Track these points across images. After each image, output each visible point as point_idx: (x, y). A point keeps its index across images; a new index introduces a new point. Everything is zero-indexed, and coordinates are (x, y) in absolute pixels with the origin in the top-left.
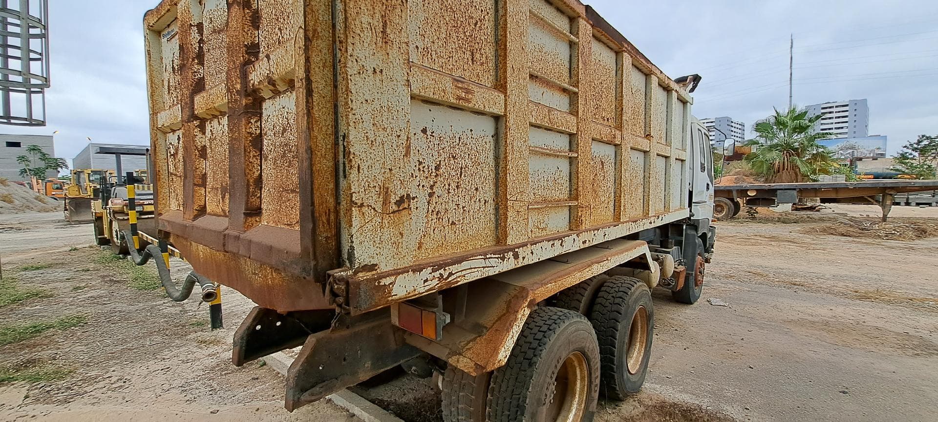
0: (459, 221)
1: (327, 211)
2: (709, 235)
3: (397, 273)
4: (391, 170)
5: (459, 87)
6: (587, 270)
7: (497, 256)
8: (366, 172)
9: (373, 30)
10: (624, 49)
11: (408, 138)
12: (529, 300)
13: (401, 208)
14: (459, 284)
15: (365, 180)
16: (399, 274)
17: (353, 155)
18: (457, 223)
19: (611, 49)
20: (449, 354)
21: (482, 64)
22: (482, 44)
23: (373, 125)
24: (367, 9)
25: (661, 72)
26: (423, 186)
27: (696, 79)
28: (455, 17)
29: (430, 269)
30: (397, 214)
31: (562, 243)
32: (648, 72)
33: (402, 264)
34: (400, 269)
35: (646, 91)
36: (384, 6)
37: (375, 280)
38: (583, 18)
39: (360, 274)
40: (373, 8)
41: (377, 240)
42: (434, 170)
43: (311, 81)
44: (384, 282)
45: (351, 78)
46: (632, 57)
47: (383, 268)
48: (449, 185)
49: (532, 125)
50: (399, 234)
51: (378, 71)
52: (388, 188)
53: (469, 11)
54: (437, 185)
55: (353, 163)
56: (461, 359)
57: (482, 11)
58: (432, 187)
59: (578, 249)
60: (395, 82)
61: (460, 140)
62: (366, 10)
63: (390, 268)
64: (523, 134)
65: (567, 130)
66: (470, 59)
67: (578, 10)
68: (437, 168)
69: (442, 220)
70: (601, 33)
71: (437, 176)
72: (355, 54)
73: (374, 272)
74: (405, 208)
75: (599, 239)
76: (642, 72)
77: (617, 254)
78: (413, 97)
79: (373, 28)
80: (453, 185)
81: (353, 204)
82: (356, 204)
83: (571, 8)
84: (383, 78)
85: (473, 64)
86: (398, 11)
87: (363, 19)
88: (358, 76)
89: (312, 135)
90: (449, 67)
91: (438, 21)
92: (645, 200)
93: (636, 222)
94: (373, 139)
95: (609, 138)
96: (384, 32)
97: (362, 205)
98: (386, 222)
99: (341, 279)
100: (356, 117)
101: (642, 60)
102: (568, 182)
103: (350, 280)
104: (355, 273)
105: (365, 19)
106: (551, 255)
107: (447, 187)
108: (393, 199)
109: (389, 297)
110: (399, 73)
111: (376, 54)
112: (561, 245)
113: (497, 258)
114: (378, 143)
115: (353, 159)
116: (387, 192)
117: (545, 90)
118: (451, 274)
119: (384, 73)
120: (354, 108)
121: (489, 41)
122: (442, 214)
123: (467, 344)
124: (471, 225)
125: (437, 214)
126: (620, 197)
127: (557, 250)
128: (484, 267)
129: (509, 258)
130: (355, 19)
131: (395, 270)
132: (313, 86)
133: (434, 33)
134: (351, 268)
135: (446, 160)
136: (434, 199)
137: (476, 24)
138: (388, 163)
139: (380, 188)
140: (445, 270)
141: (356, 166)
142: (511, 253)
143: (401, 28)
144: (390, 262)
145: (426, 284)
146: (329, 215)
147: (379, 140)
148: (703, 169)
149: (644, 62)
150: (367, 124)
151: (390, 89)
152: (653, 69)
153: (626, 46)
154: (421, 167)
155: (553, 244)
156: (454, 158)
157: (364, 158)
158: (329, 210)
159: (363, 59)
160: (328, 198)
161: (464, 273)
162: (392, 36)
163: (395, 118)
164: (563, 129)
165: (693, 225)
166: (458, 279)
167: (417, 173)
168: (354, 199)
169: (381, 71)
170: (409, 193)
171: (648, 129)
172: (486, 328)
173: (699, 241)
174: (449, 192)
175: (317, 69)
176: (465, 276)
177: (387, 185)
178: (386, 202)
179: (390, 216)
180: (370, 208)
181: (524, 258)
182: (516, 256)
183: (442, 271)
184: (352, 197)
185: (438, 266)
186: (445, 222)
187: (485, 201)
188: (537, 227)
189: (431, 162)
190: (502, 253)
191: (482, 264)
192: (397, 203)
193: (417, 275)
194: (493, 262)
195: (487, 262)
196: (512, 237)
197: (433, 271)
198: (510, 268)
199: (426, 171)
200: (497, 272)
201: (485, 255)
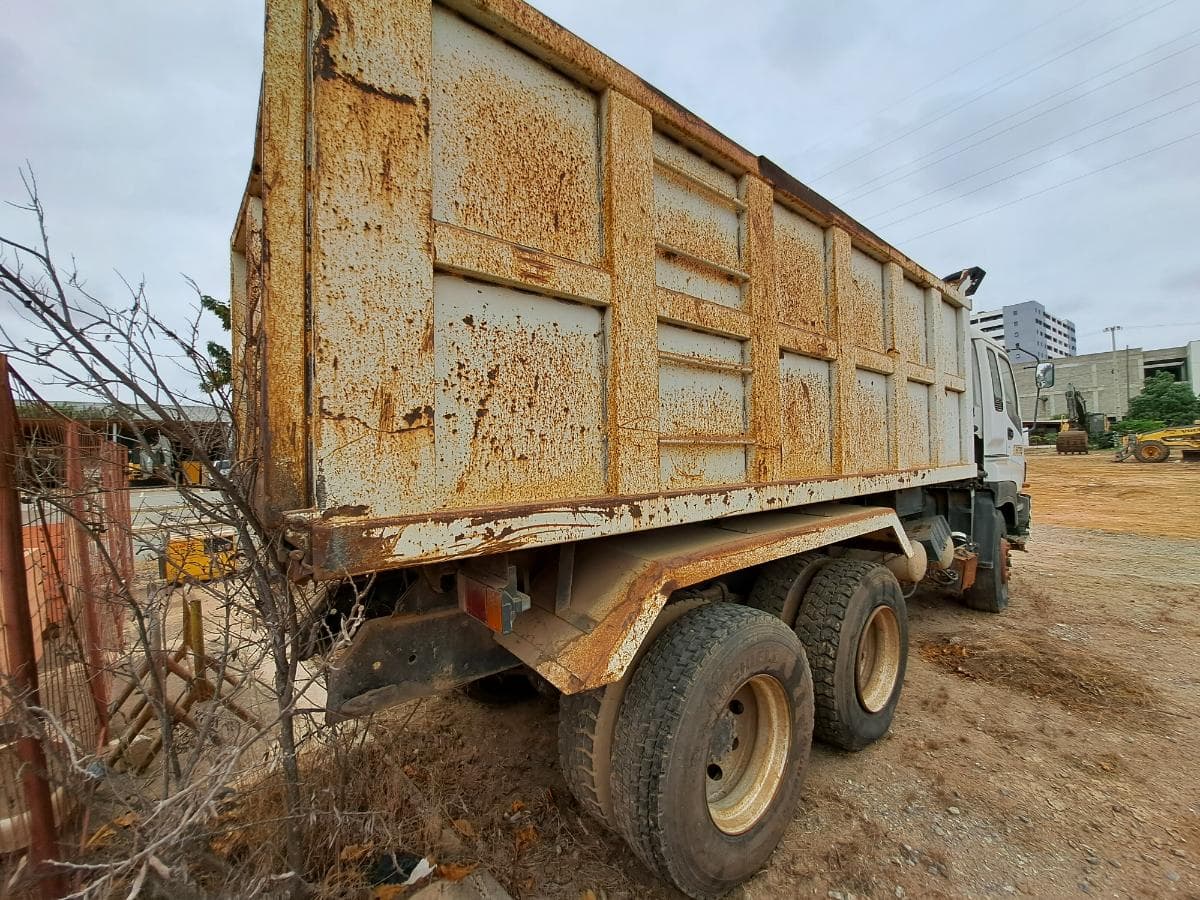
0: (534, 454)
1: (291, 425)
2: (1019, 507)
3: (404, 521)
4: (395, 369)
5: (525, 259)
6: (779, 544)
7: (598, 510)
8: (348, 369)
9: (367, 172)
10: (835, 222)
11: (428, 324)
12: (663, 583)
13: (414, 426)
14: (524, 547)
15: (347, 380)
16: (408, 523)
17: (325, 343)
18: (529, 457)
19: (815, 223)
20: (540, 657)
21: (573, 233)
22: (574, 204)
23: (364, 302)
24: (356, 143)
25: (908, 259)
26: (466, 400)
27: (977, 274)
28: (523, 165)
29: (467, 521)
30: (407, 434)
31: (726, 498)
32: (885, 259)
33: (414, 510)
34: (411, 516)
35: (883, 286)
36: (387, 140)
37: (362, 529)
38: (755, 175)
39: (336, 519)
40: (368, 142)
41: (369, 470)
42: (486, 378)
43: (269, 241)
44: (377, 533)
45: (325, 235)
46: (850, 234)
47: (379, 512)
48: (514, 401)
49: (662, 321)
50: (410, 465)
51: (373, 227)
52: (390, 395)
53: (550, 159)
54: (491, 400)
55: (325, 354)
56: (554, 668)
57: (572, 159)
58: (482, 402)
59: (760, 510)
60: (404, 244)
61: (533, 338)
62: (353, 145)
63: (392, 513)
64: (645, 332)
65: (733, 332)
66: (551, 224)
67: (744, 163)
68: (492, 375)
69: (503, 451)
70: (790, 197)
71: (491, 386)
72: (333, 203)
73: (363, 517)
74: (423, 427)
75: (800, 497)
76: (875, 260)
77: (836, 523)
78: (439, 270)
79: (366, 168)
80: (524, 402)
81: (323, 414)
82: (330, 414)
83: (732, 160)
84: (383, 237)
85: (557, 230)
86: (412, 146)
87: (348, 157)
88: (337, 231)
89: (267, 315)
90: (513, 233)
91: (494, 169)
92: (891, 446)
93: (872, 477)
94: (363, 323)
95: (814, 349)
96: (385, 175)
97: (341, 417)
98: (386, 444)
99: (300, 525)
100: (331, 289)
101: (869, 239)
102: (740, 410)
103: (315, 526)
104: (328, 515)
105: (353, 156)
106: (706, 516)
107: (510, 403)
108: (400, 411)
109: (388, 557)
110: (412, 231)
111: (370, 204)
112: (725, 501)
113: (600, 513)
114: (371, 329)
115: (325, 349)
116: (387, 401)
117: (693, 274)
118: (508, 531)
119: (384, 230)
120: (328, 276)
121: (586, 200)
122: (503, 442)
123: (565, 646)
124: (556, 462)
125: (492, 441)
126: (840, 437)
127: (717, 510)
128: (573, 526)
129: (621, 515)
130: (335, 156)
131: (402, 517)
132: (272, 249)
133: (486, 186)
134: (319, 509)
135: (509, 365)
136: (486, 420)
137: (563, 176)
138: (391, 358)
139: (375, 394)
140: (496, 524)
141: (332, 358)
142: (625, 507)
143: (415, 170)
144: (393, 504)
145: (459, 542)
146: (294, 430)
147: (372, 324)
148: (999, 406)
149: (874, 243)
150: (354, 300)
151: (395, 254)
152: (893, 254)
153: (838, 218)
154: (463, 372)
155: (710, 500)
156: (523, 361)
157: (346, 349)
158: (294, 424)
159: (347, 210)
160: (293, 406)
161: (534, 531)
162: (399, 181)
163: (403, 294)
164: (725, 330)
165: (986, 489)
166: (523, 540)
167: (455, 380)
168: (325, 407)
169: (379, 228)
170: (430, 404)
171: (889, 341)
172: (595, 622)
173: (999, 517)
174: (513, 411)
175: (279, 226)
176: (535, 536)
177: (388, 391)
178: (386, 415)
179: (393, 436)
180: (357, 422)
181: (651, 517)
182: (636, 513)
183: (491, 525)
184: (321, 403)
185: (481, 517)
186: (507, 455)
187: (583, 429)
188: (684, 474)
189: (480, 365)
190: (608, 506)
191: (570, 519)
192: (407, 418)
193: (442, 526)
194: (591, 518)
195: (580, 519)
196: (628, 486)
197: (474, 523)
198: (624, 530)
199: (472, 377)
200: (598, 535)
201: (575, 507)
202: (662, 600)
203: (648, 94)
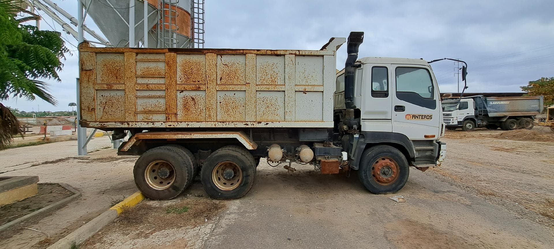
3: (90, 122)
4: (90, 104)
5: (108, 86)
10: (205, 53)
11: (94, 98)
12: (135, 137)
18: (112, 115)
19: (201, 54)
21: (120, 79)
22: (120, 74)
23: (86, 96)
26: (102, 107)
28: (111, 71)
29: (98, 122)
30: (91, 111)
35: (246, 62)
36: (88, 76)
38: (167, 53)
40: (86, 77)
41: (87, 115)
44: (88, 123)
45: (82, 89)
46: (215, 53)
48: (109, 106)
50: (91, 115)
53: (116, 68)
54: (106, 106)
57: (120, 66)
58: (104, 107)
59: (165, 127)
61: (112, 97)
64: (132, 93)
65: (159, 89)
66: (116, 78)
71: (106, 104)
76: (240, 55)
79: (86, 80)
80: (111, 107)
84: (88, 88)
86: (91, 76)
90: (109, 82)
95: (194, 89)
96: (88, 80)
98: (89, 113)
102: (165, 105)
104: (83, 120)
106: (146, 127)
109: (88, 126)
110: (91, 86)
112: (153, 124)
114: (87, 99)
118: (104, 124)
125: (106, 112)
127: (151, 126)
129: (125, 124)
133: (105, 76)
135: (108, 101)
136: (105, 109)
137: (118, 70)
138: (89, 102)
139: (87, 107)
141: (83, 103)
145: (97, 125)
148: (381, 95)
149: (230, 52)
151: (89, 90)
153: (206, 51)
155: (148, 123)
162: (90, 80)
163: (91, 94)
164: (156, 89)
166: (107, 126)
167: (100, 104)
168: (82, 108)
170: (94, 108)
174: (109, 108)
176: (109, 126)
177: (89, 106)
178: (89, 109)
180: (86, 110)
181: (132, 125)
182: (128, 124)
183: (102, 123)
185: (100, 122)
186: (108, 114)
187: (122, 110)
188: (146, 118)
189: (104, 101)
190: (122, 123)
191: (115, 124)
192: (91, 109)
193: (95, 123)
194: (119, 124)
195: (116, 124)
196: (127, 119)
197: (100, 123)
198: (126, 127)
199: (103, 103)
200: (120, 127)
201: (115, 122)
202: (135, 140)
203: (133, 50)
